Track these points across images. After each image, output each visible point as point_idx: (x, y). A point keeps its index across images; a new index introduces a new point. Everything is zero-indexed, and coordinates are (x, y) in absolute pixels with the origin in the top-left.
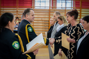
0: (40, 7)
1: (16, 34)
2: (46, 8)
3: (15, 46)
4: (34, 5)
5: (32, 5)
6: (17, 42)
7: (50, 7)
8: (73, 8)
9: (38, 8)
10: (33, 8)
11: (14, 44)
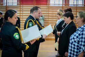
0: (55, 4)
1: (17, 27)
2: (60, 5)
3: (16, 36)
4: (49, 3)
5: (47, 3)
6: (17, 33)
7: (63, 4)
8: (83, 6)
9: (53, 5)
10: (48, 5)
11: (15, 35)
